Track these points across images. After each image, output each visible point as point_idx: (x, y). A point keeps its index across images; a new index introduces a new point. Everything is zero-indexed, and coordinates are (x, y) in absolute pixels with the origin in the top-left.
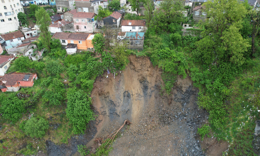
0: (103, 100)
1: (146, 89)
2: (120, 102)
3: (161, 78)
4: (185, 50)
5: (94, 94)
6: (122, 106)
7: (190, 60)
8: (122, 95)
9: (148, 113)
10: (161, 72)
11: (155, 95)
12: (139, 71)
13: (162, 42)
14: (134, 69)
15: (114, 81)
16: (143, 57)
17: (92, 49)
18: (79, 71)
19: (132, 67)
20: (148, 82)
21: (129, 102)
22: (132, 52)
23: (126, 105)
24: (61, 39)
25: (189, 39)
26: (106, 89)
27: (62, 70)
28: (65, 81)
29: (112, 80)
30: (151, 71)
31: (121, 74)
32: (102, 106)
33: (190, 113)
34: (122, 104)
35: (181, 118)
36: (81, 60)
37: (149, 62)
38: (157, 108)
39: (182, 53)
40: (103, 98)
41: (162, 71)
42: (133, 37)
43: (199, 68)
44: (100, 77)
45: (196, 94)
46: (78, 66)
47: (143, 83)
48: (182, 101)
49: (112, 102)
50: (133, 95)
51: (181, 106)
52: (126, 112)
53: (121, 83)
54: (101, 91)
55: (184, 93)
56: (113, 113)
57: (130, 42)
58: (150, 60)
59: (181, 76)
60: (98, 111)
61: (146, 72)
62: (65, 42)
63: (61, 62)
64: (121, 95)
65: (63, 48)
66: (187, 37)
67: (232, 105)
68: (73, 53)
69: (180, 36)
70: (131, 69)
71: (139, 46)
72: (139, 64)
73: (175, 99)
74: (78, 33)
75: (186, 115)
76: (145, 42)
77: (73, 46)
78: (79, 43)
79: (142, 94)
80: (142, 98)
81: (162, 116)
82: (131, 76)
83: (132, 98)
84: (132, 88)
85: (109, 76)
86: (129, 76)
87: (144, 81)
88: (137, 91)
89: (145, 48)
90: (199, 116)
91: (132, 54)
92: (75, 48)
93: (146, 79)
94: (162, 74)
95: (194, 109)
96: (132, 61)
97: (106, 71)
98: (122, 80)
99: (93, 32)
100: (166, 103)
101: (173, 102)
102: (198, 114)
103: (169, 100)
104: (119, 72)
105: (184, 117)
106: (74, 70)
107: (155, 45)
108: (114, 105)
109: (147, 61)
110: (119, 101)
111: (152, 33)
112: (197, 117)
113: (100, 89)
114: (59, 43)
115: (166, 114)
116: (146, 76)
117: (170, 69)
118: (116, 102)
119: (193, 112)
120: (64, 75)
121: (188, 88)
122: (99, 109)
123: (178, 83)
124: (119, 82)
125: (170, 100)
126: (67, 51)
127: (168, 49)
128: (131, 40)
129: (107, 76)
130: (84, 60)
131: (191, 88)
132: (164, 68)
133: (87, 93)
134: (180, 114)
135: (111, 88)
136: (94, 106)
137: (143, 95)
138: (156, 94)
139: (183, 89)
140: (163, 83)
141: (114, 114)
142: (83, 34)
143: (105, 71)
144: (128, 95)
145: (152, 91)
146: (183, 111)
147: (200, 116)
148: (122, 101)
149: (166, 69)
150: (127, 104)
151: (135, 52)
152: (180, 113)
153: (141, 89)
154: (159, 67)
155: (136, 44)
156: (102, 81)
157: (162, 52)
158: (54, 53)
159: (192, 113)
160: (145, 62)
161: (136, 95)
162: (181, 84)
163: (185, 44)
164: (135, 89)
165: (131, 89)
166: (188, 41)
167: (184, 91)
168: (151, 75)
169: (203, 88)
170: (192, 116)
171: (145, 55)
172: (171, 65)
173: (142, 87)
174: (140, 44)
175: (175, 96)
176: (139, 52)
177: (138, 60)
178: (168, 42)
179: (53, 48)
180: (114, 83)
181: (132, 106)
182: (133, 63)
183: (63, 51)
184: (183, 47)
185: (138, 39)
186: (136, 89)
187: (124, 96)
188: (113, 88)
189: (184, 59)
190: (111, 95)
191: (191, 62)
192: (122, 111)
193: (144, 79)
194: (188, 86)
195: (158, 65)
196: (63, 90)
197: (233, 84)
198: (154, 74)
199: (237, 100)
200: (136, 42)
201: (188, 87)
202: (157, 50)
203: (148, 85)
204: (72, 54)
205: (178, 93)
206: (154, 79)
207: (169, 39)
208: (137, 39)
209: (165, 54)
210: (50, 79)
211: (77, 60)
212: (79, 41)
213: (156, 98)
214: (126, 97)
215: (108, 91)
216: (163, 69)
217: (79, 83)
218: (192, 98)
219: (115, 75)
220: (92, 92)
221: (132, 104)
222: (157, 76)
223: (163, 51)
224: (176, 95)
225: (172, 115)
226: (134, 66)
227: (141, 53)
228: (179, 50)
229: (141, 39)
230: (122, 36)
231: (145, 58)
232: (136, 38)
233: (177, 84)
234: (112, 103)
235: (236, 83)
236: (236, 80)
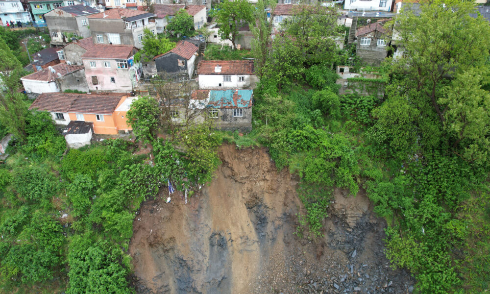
0: (159, 256)
1: (263, 225)
2: (203, 261)
3: (298, 197)
4: (349, 128)
5: (136, 247)
6: (207, 271)
7: (361, 152)
8: (207, 244)
9: (270, 283)
10: (295, 183)
11: (285, 237)
12: (243, 181)
13: (293, 111)
14: (233, 177)
15: (184, 208)
16: (253, 148)
17: (130, 132)
18: (98, 191)
19: (228, 172)
20: (268, 208)
21: (223, 259)
22: (226, 136)
23: (217, 266)
24: (53, 111)
25: (356, 101)
26: (167, 231)
27: (56, 190)
28: (65, 215)
29: (182, 207)
30: (272, 181)
31: (201, 192)
32: (159, 273)
33: (368, 276)
34: (208, 265)
35: (348, 290)
36: (103, 162)
37: (266, 161)
38: (291, 270)
39: (342, 137)
40: (161, 252)
41: (298, 180)
42: (226, 101)
43: (382, 169)
44: (153, 201)
45: (379, 230)
46: (95, 178)
47: (255, 209)
48: (347, 246)
49: (182, 262)
50: (232, 241)
51: (345, 260)
52: (219, 285)
53: (202, 212)
54: (156, 237)
55: (350, 230)
56: (187, 287)
57: (221, 113)
58: (270, 155)
59: (345, 191)
60: (150, 286)
61: (262, 183)
62: (63, 118)
63: (52, 169)
64: (203, 244)
65: (59, 131)
66: (351, 98)
67: (468, 259)
68: (84, 145)
69: (334, 95)
70: (225, 177)
71: (241, 121)
72: (243, 165)
73: (332, 244)
74: (95, 96)
75: (359, 282)
76: (254, 112)
77: (81, 127)
78: (98, 119)
79: (254, 236)
80: (255, 247)
81: (303, 288)
82: (225, 195)
83: (231, 247)
84: (229, 222)
85: (173, 197)
86: (222, 195)
87: (256, 204)
88: (242, 229)
89: (255, 127)
90: (388, 282)
91: (226, 141)
92: (87, 132)
93: (261, 201)
94: (297, 186)
95: (376, 264)
96: (227, 159)
97: (165, 186)
98: (205, 205)
99: (133, 91)
100: (312, 255)
101: (327, 251)
102: (385, 278)
103: (317, 247)
104: (197, 188)
105: (355, 286)
106: (84, 189)
107: (278, 120)
108: (189, 268)
109: (263, 157)
110: (201, 258)
111: (270, 92)
112: (386, 286)
113: (153, 232)
114: (50, 121)
115: (312, 281)
116: (263, 193)
117: (317, 177)
118: (192, 261)
119: (374, 272)
120: (62, 200)
121: (361, 218)
122: (153, 282)
123: (336, 206)
124: (197, 210)
125: (320, 246)
126: (67, 140)
127: (309, 127)
128: (222, 109)
129: (169, 199)
130: (110, 161)
131: (367, 217)
132: (304, 174)
133: (120, 243)
134: (346, 280)
135: (179, 226)
136: (138, 276)
137: (257, 240)
138: (287, 234)
139: (348, 221)
140: (301, 207)
141: (188, 290)
142: (106, 96)
143: (163, 187)
144: (220, 243)
145: (276, 229)
146: (352, 272)
147: (391, 283)
148: (207, 258)
149: (308, 175)
150: (219, 264)
151: (232, 138)
152: (345, 276)
153: (251, 225)
154: (291, 171)
155: (235, 118)
156: (157, 211)
157: (298, 136)
158: (37, 145)
159: (373, 276)
160: (258, 159)
161: (240, 241)
162: (343, 210)
163: (347, 114)
164: (238, 227)
165: (227, 227)
166: (353, 106)
167: (352, 224)
168: (273, 191)
169: (395, 217)
170: (373, 284)
171: (258, 145)
172: (319, 167)
173: (254, 219)
174: (243, 119)
175: (330, 236)
176: (241, 137)
177: (242, 155)
178: (309, 110)
179: (32, 133)
180: (186, 215)
181: (230, 268)
182: (230, 162)
183: (58, 140)
184: (344, 120)
185: (239, 105)
186: (240, 227)
187: (212, 245)
188: (183, 226)
189: (349, 151)
190: (179, 244)
191: (364, 156)
192: (209, 282)
193: (257, 201)
194: (360, 213)
195: (288, 166)
196: (56, 241)
197: (468, 209)
198: (279, 187)
199: (482, 247)
200: (235, 113)
201: (361, 216)
202: (285, 130)
203: (267, 215)
204: (80, 146)
205: (338, 229)
206: (280, 199)
207: (311, 103)
208: (236, 107)
209: (305, 141)
210: (25, 213)
211: (93, 163)
212: (98, 116)
213: (287, 243)
214: (216, 247)
215: (171, 236)
216: (301, 175)
217: (98, 220)
218: (369, 238)
219: (188, 195)
220: (133, 240)
221: (230, 263)
222: (287, 191)
223: (299, 134)
224: (333, 234)
225: (326, 283)
226: (232, 170)
227: (246, 139)
228: (335, 130)
229: (246, 106)
230: (200, 99)
231: (257, 151)
232: (233, 104)
233: (334, 209)
234: (183, 264)
235: (474, 205)
236: (471, 199)
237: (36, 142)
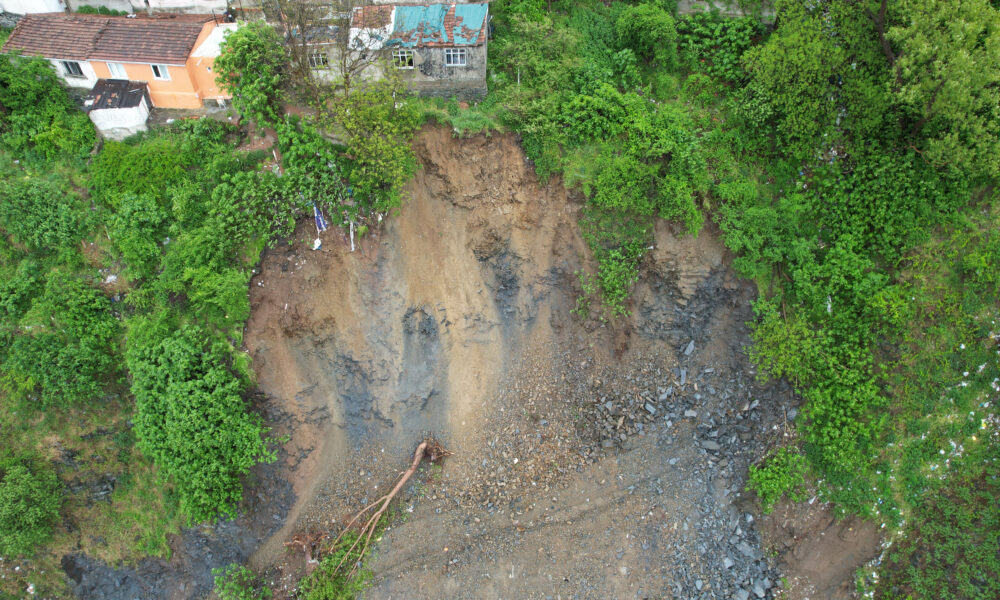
0: (307, 354)
1: (509, 292)
2: (392, 363)
3: (580, 237)
4: (695, 91)
5: (258, 338)
6: (400, 380)
7: (717, 142)
8: (398, 329)
9: (523, 401)
10: (576, 208)
11: (553, 315)
12: (470, 204)
13: (576, 52)
14: (448, 195)
15: (351, 261)
16: (488, 134)
17: (227, 102)
18: (173, 228)
19: (438, 186)
20: (519, 258)
21: (430, 357)
22: (433, 109)
23: (419, 371)
24: (55, 56)
25: (712, 31)
26: (318, 307)
27: (86, 227)
28: (111, 278)
29: (344, 259)
30: (528, 203)
31: (383, 228)
32: (307, 385)
33: (712, 391)
34: (401, 370)
35: (673, 415)
36: (177, 168)
37: (516, 161)
38: (563, 378)
39: (678, 111)
40: (309, 346)
41: (582, 203)
42: (429, 32)
43: (759, 180)
44: (286, 246)
45: (741, 302)
46: (164, 202)
47: (493, 260)
48: (676, 334)
49: (350, 365)
50: (448, 324)
51: (670, 358)
52: (424, 406)
53: (385, 268)
54: (296, 318)
55: (684, 303)
56: (363, 410)
57: (418, 58)
58: (524, 151)
59: (677, 226)
60: (291, 409)
61: (508, 209)
62: (81, 73)
63: (73, 184)
64: (391, 329)
65: (74, 102)
66: (703, 22)
67: (907, 359)
68: (134, 132)
69: (665, 18)
70: (433, 196)
71: (463, 76)
72: (468, 172)
73: (647, 330)
74: (143, 22)
75: (695, 400)
76: (492, 55)
77: (124, 94)
78: (158, 74)
79: (491, 314)
80: (494, 335)
81: (586, 411)
82: (432, 232)
83: (447, 336)
84: (442, 287)
85: (326, 239)
86: (426, 233)
87: (496, 252)
88: (468, 300)
89: (493, 88)
90: (751, 401)
91: (431, 121)
92: (137, 104)
93: (506, 245)
94: (580, 215)
95: (731, 368)
96: (434, 159)
97: (307, 216)
98: (392, 255)
99: (230, 11)
100: (606, 351)
101: (636, 342)
102: (746, 395)
103: (616, 335)
104: (374, 219)
105: (688, 408)
106: (142, 225)
107: (543, 73)
108: (364, 376)
109: (510, 153)
110: (387, 356)
111: (527, 10)
112: (746, 408)
113: (290, 308)
114: (53, 80)
115: (603, 400)
116: (509, 227)
117: (619, 195)
118: (370, 361)
119: (726, 383)
120: (101, 248)
121: (707, 278)
122: (296, 402)
123: (658, 256)
124: (376, 265)
125: (623, 333)
126: (97, 123)
127: (608, 89)
128: (421, 48)
129: (317, 243)
130: (192, 164)
131: (718, 277)
132: (594, 190)
133: (225, 331)
134: (669, 397)
135: (342, 296)
136: (267, 391)
137: (498, 321)
138: (558, 311)
139: (680, 285)
140: (586, 256)
141: (365, 415)
142: (169, 23)
143: (304, 218)
144: (424, 328)
145: (535, 300)
146: (683, 381)
147: (756, 403)
148: (400, 358)
149: (600, 193)
150: (423, 367)
151: (444, 112)
152: (670, 390)
153: (486, 292)
154: (567, 184)
155: (450, 68)
156: (295, 266)
157: (582, 109)
158: (32, 132)
159: (723, 391)
160: (499, 157)
161: (463, 324)
162: (672, 263)
163: (691, 59)
164: (459, 297)
165: (438, 297)
166: (707, 42)
167: (688, 292)
168: (531, 223)
169: (776, 278)
170: (721, 405)
171: (498, 127)
172: (625, 174)
173: (491, 281)
174: (469, 70)
175: (644, 314)
176: (464, 110)
177: (465, 149)
178: (609, 51)
179: (19, 107)
180: (355, 273)
181: (446, 374)
182: (440, 164)
183: (76, 121)
184: (685, 72)
185: (458, 40)
186: (463, 296)
187: (409, 332)
188: (350, 296)
189: (689, 140)
190: (342, 332)
191: (721, 151)
192: (405, 402)
193: (499, 245)
194: (706, 270)
195: (561, 173)
196: (102, 327)
197: (921, 264)
198: (542, 216)
199: (936, 337)
200: (449, 57)
201: (707, 275)
202: (557, 94)
203: (519, 273)
204: (126, 134)
205: (660, 299)
206: (544, 240)
207: (615, 34)
208: (451, 45)
209: (597, 118)
210: (30, 275)
211: (157, 170)
212: (155, 68)
213: (558, 328)
214: (416, 337)
215: (326, 316)
216: (587, 192)
217: (177, 287)
218: (721, 318)
219: (356, 233)
220: (252, 324)
221: (445, 365)
222: (559, 225)
223: (584, 104)
224: (650, 310)
225: (631, 402)
226: (447, 182)
227: (474, 114)
228: (663, 94)
229: (473, 41)
230: (371, 26)
231: (498, 140)
232: (445, 38)
233: (653, 262)
234: (354, 368)
235: (933, 255)
236: (932, 243)
237: (29, 127)
